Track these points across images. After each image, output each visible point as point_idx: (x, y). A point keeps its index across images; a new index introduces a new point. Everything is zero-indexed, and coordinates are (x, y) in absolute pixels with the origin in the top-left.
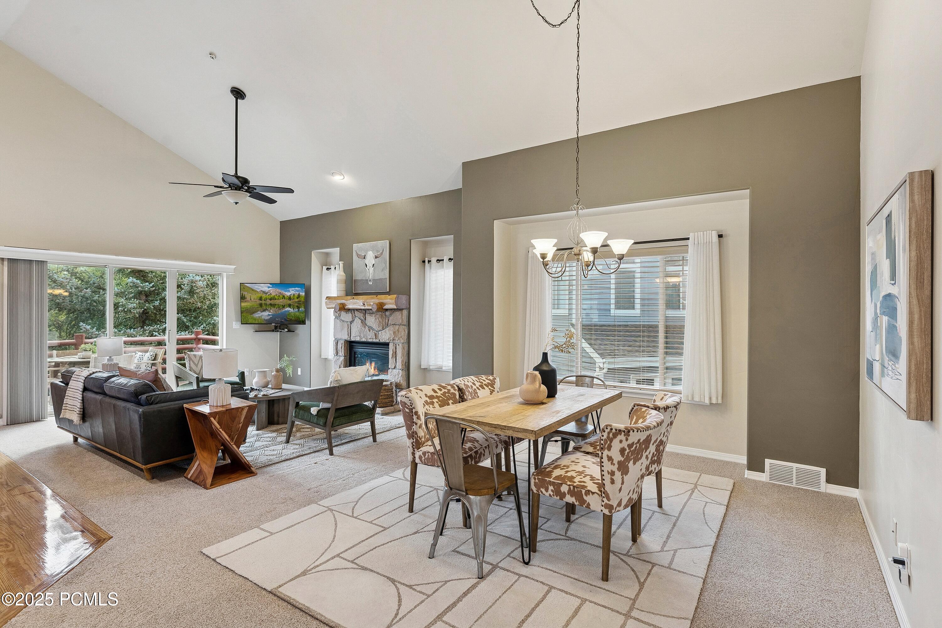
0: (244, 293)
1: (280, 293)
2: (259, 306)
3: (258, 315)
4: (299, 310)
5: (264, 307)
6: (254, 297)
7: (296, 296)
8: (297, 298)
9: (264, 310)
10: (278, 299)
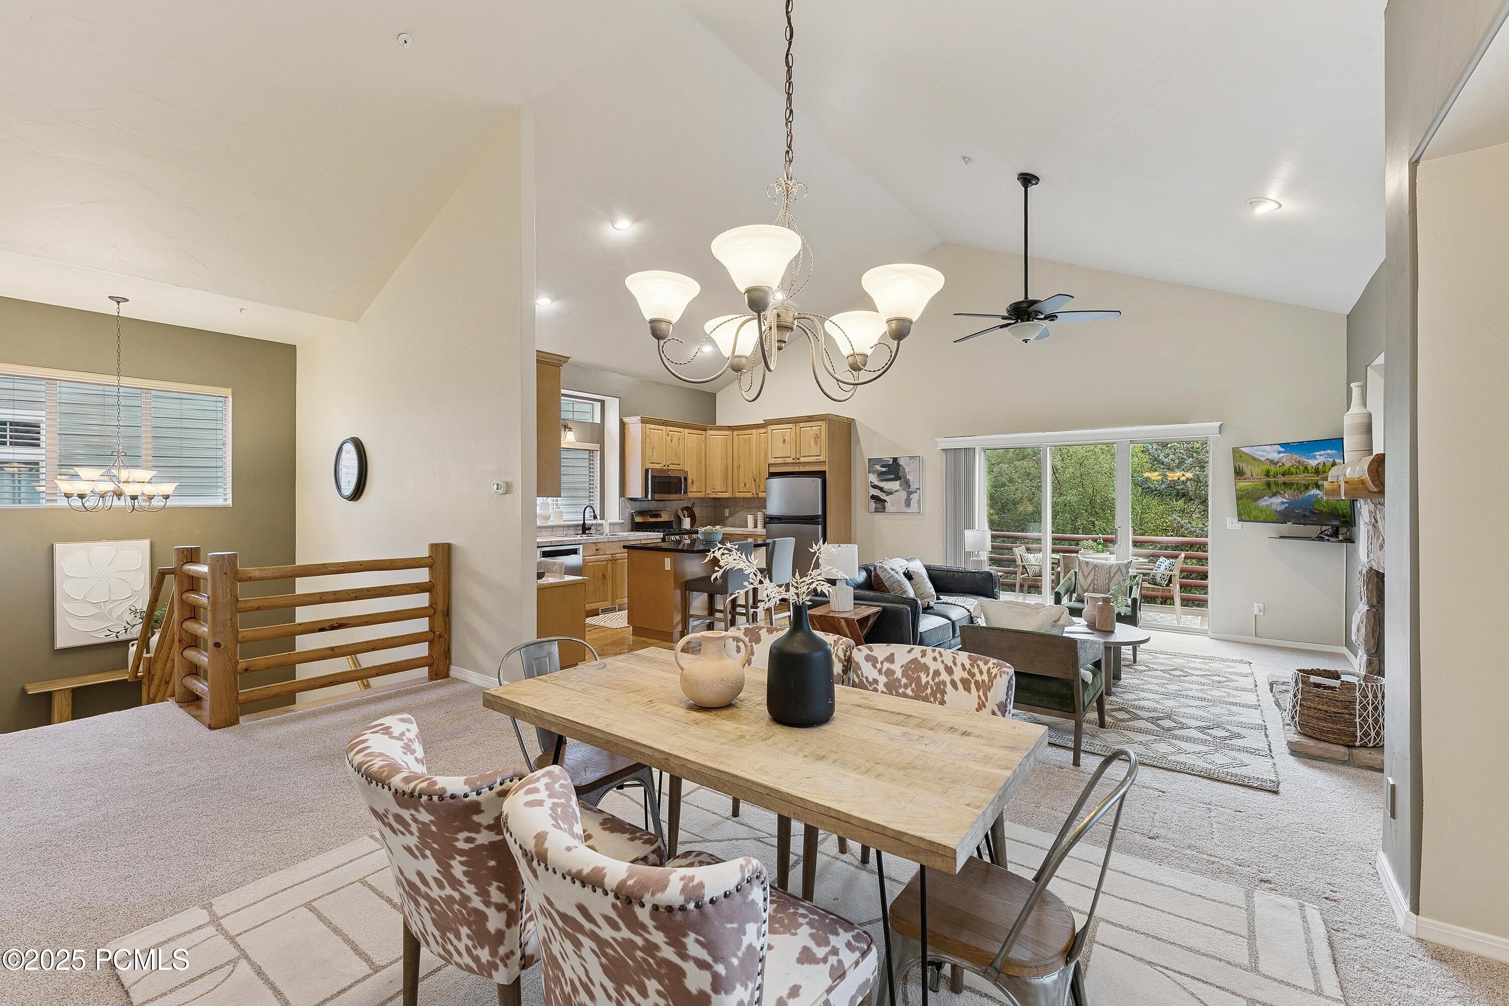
0: (1241, 465)
1: (1299, 461)
2: (1265, 487)
3: (1265, 502)
5: (1274, 489)
6: (1258, 470)
7: (1329, 465)
9: (1274, 495)
10: (1297, 473)
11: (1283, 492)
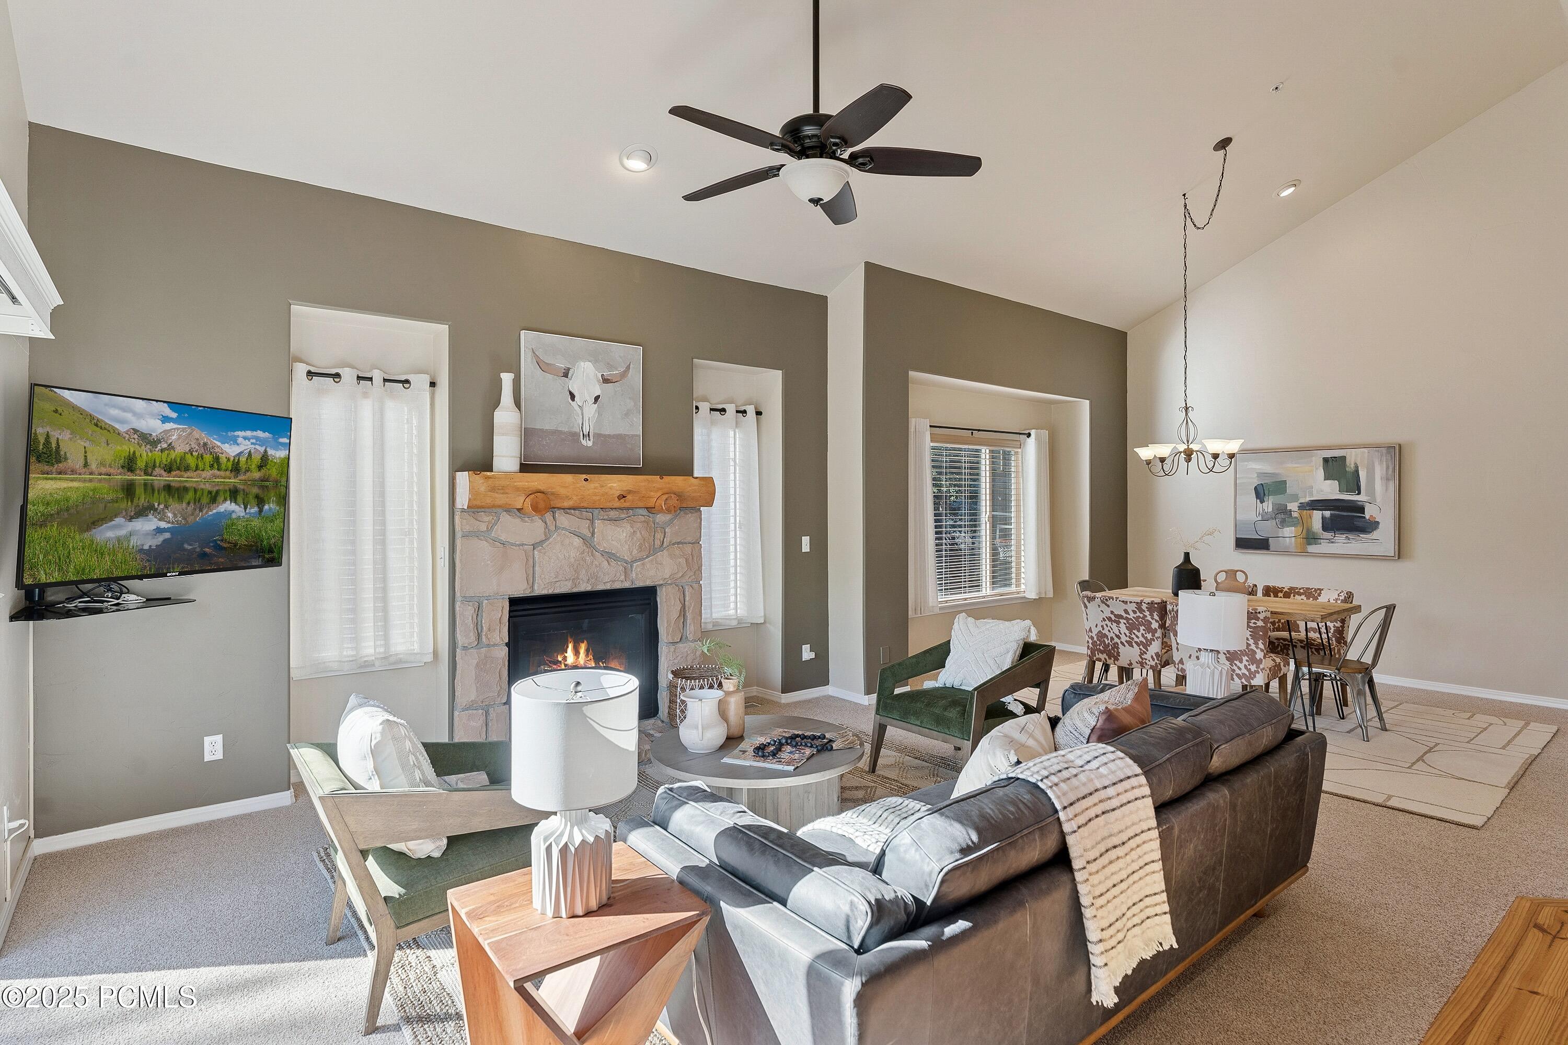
0: (53, 432)
1: (205, 444)
2: (121, 495)
4: (261, 511)
5: (142, 499)
6: (105, 453)
7: (257, 458)
8: (260, 467)
9: (141, 513)
10: (197, 468)
11: (162, 506)
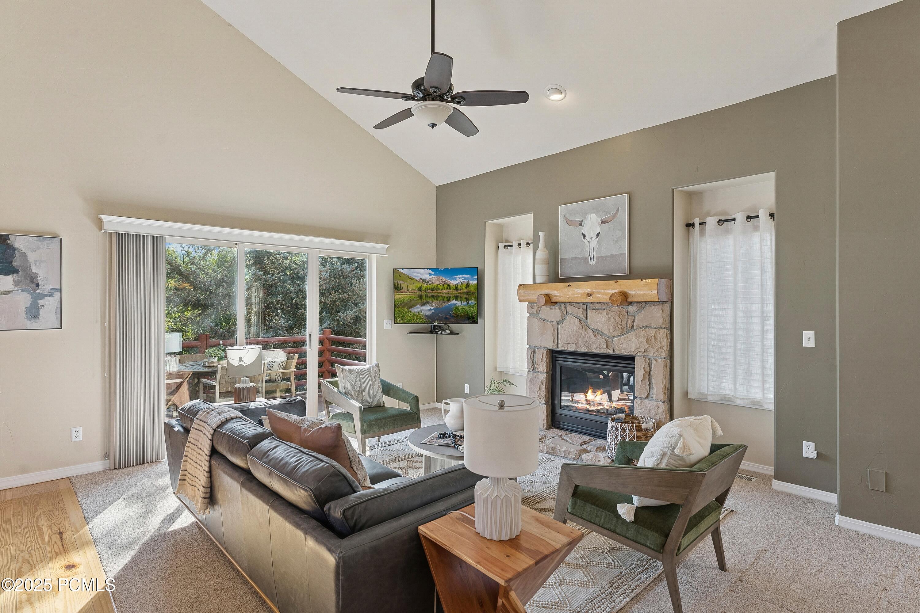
0: (400, 282)
1: (445, 281)
3: (417, 309)
4: (468, 303)
5: (425, 300)
6: (413, 286)
7: (465, 285)
8: (466, 288)
10: (442, 289)
11: (431, 302)
